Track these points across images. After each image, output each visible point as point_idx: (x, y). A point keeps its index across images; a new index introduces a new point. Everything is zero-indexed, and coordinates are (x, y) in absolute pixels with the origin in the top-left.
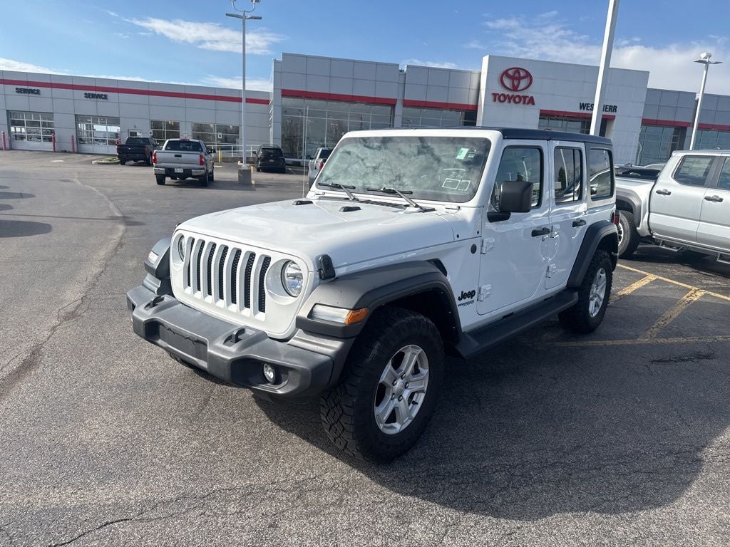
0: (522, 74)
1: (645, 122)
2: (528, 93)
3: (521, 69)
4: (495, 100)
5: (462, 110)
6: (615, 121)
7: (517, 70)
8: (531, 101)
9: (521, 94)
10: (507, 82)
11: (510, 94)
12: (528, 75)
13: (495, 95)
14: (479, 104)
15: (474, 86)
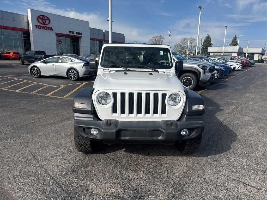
0: (46, 18)
1: (91, 39)
2: (50, 26)
3: (45, 16)
4: (37, 28)
5: (21, 31)
6: (82, 38)
7: (44, 16)
8: (51, 29)
9: (47, 26)
10: (41, 21)
11: (43, 26)
12: (48, 19)
13: (36, 25)
14: (30, 29)
15: (26, 21)
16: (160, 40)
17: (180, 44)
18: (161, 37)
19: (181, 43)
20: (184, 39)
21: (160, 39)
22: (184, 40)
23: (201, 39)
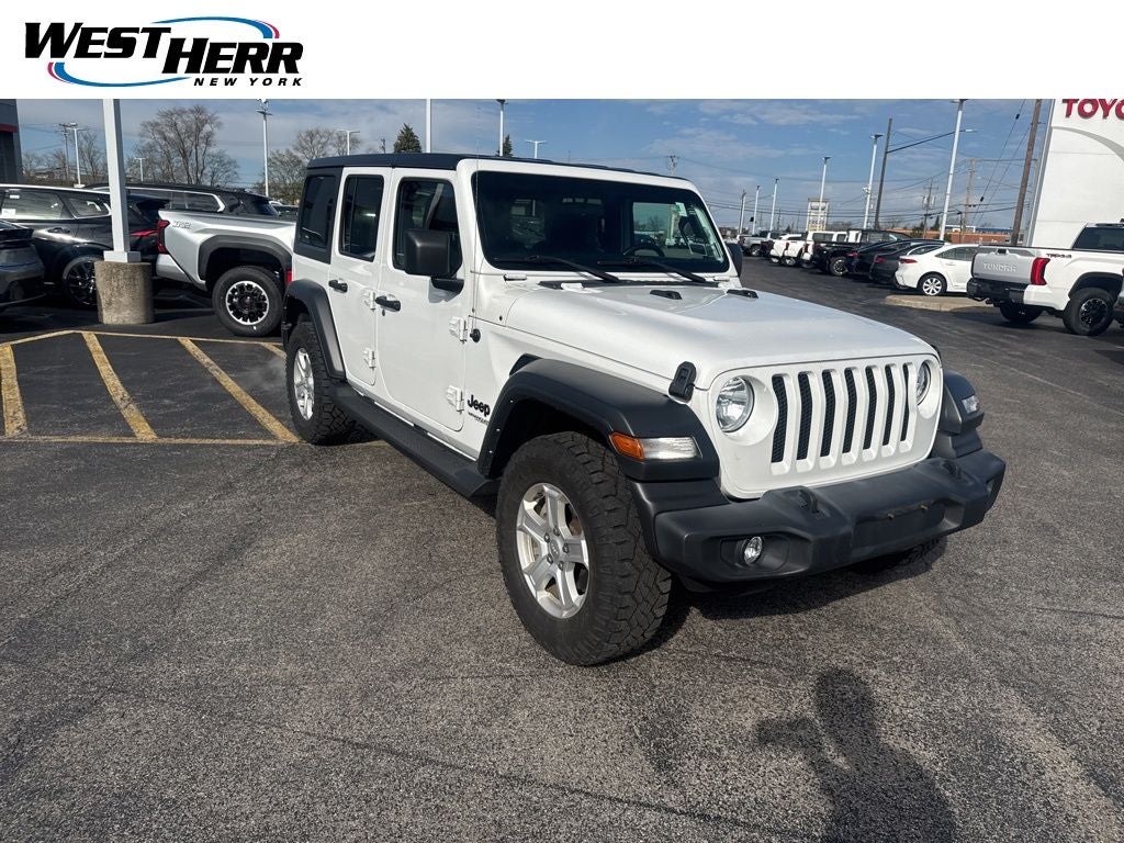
16: (199, 130)
17: (295, 157)
18: (202, 117)
19: (297, 149)
20: (311, 135)
21: (200, 124)
22: (308, 139)
23: (384, 141)
